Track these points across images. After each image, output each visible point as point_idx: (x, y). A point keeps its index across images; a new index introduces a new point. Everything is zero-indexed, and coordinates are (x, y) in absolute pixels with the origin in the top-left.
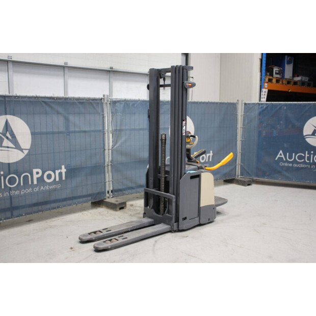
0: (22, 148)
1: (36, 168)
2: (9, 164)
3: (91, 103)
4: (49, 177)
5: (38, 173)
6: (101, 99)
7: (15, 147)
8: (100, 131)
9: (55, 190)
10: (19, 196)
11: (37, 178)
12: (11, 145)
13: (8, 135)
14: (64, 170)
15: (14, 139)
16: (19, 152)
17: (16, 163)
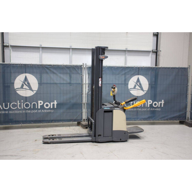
0: (33, 89)
1: (40, 100)
2: (26, 97)
3: (74, 68)
4: (47, 105)
5: (41, 103)
6: (81, 66)
7: (29, 89)
8: (79, 84)
9: (50, 113)
10: (30, 113)
11: (40, 106)
12: (27, 88)
13: (26, 83)
14: (55, 103)
15: (29, 85)
16: (32, 92)
17: (30, 97)
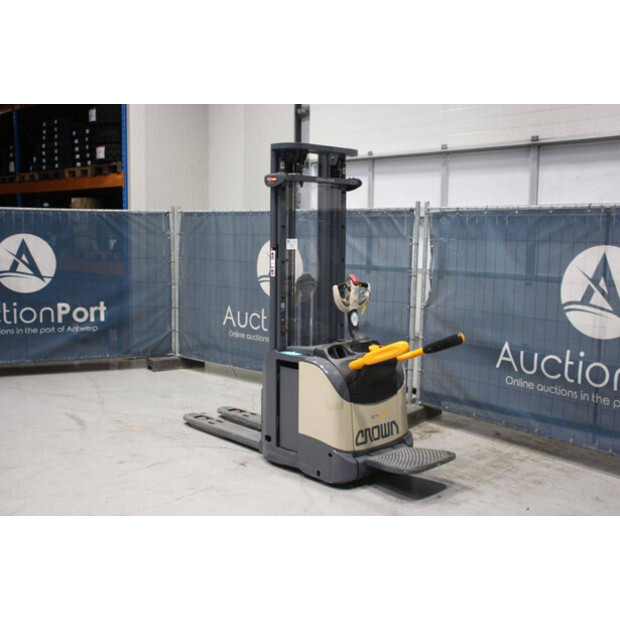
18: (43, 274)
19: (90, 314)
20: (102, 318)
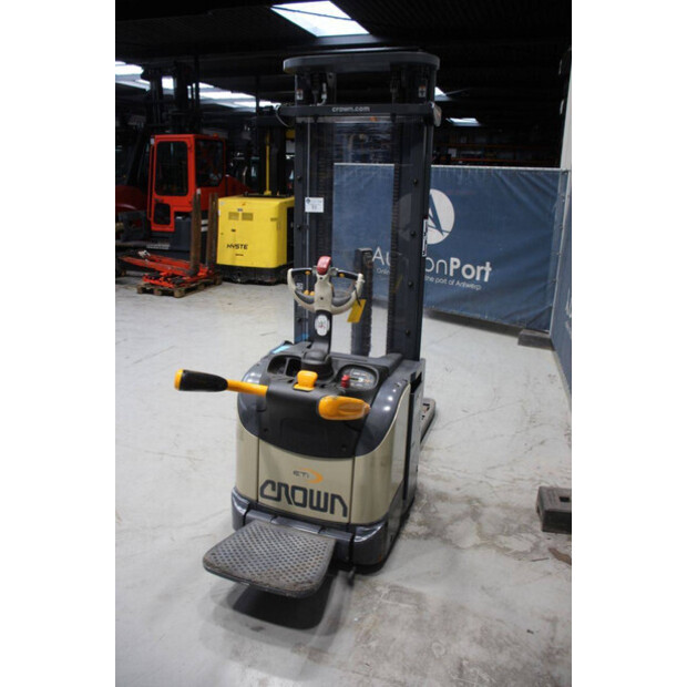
18: (443, 228)
19: (476, 272)
20: (486, 279)
